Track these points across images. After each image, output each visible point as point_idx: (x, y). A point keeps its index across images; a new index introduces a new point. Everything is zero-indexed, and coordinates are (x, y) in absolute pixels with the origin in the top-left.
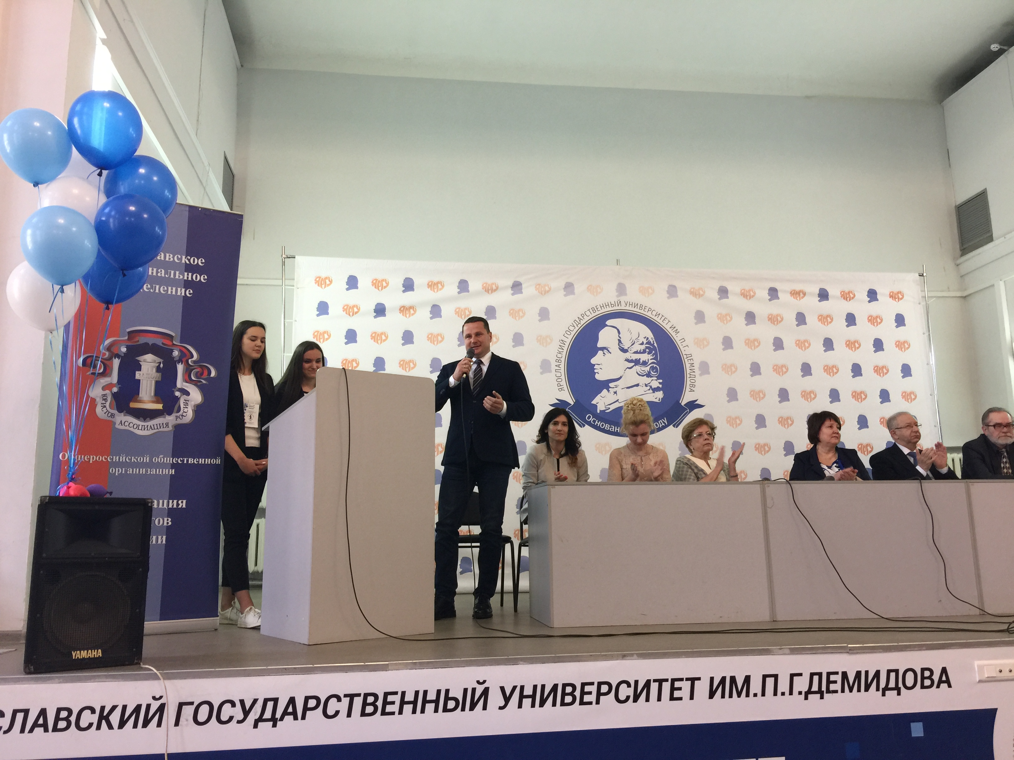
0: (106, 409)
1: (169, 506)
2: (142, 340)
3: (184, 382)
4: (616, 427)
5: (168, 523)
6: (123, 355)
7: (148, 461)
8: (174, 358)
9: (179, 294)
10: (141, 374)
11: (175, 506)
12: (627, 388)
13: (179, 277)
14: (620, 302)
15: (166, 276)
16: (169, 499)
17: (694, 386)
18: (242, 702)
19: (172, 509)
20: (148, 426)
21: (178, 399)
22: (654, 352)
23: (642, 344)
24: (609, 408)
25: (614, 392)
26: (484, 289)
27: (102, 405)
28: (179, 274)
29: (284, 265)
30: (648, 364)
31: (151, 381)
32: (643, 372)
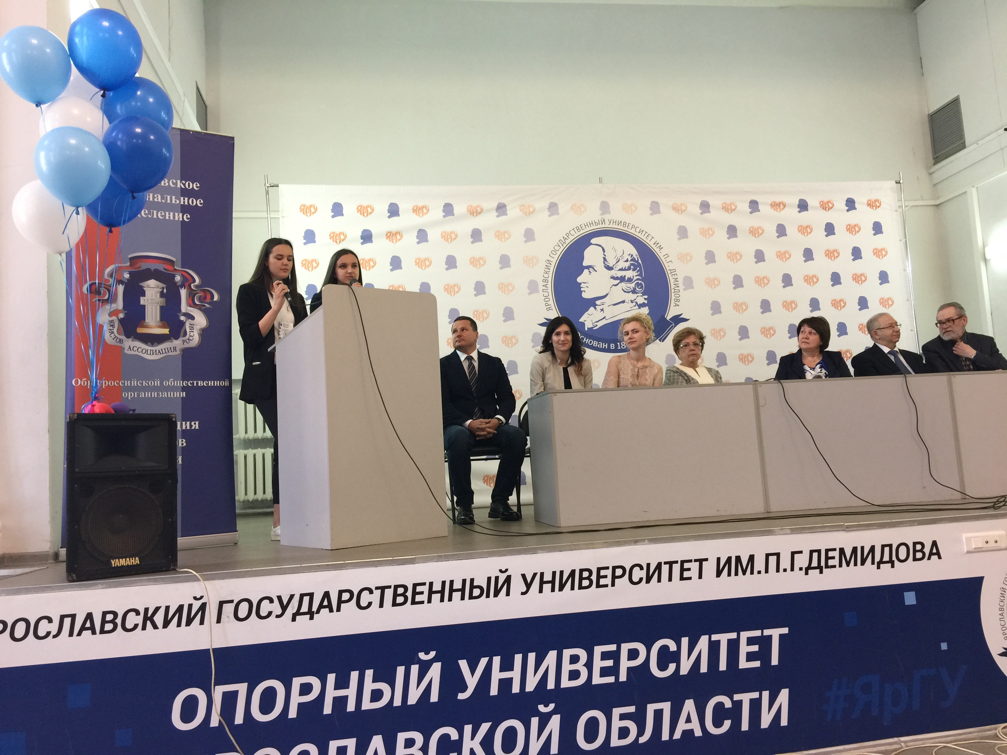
0: (115, 335)
1: (182, 427)
2: (144, 265)
3: (188, 306)
4: (604, 344)
5: (182, 444)
6: (126, 281)
7: (159, 385)
8: (176, 283)
9: (177, 218)
10: (146, 300)
11: (188, 428)
12: (614, 305)
13: (176, 202)
14: (604, 220)
15: (163, 201)
16: (183, 421)
17: (678, 300)
18: (279, 598)
19: (186, 430)
21: (183, 323)
22: (638, 268)
23: (627, 261)
24: (597, 325)
25: (601, 309)
26: (469, 212)
27: (110, 331)
28: (175, 198)
29: (268, 194)
30: (633, 281)
31: (156, 306)
32: (628, 289)
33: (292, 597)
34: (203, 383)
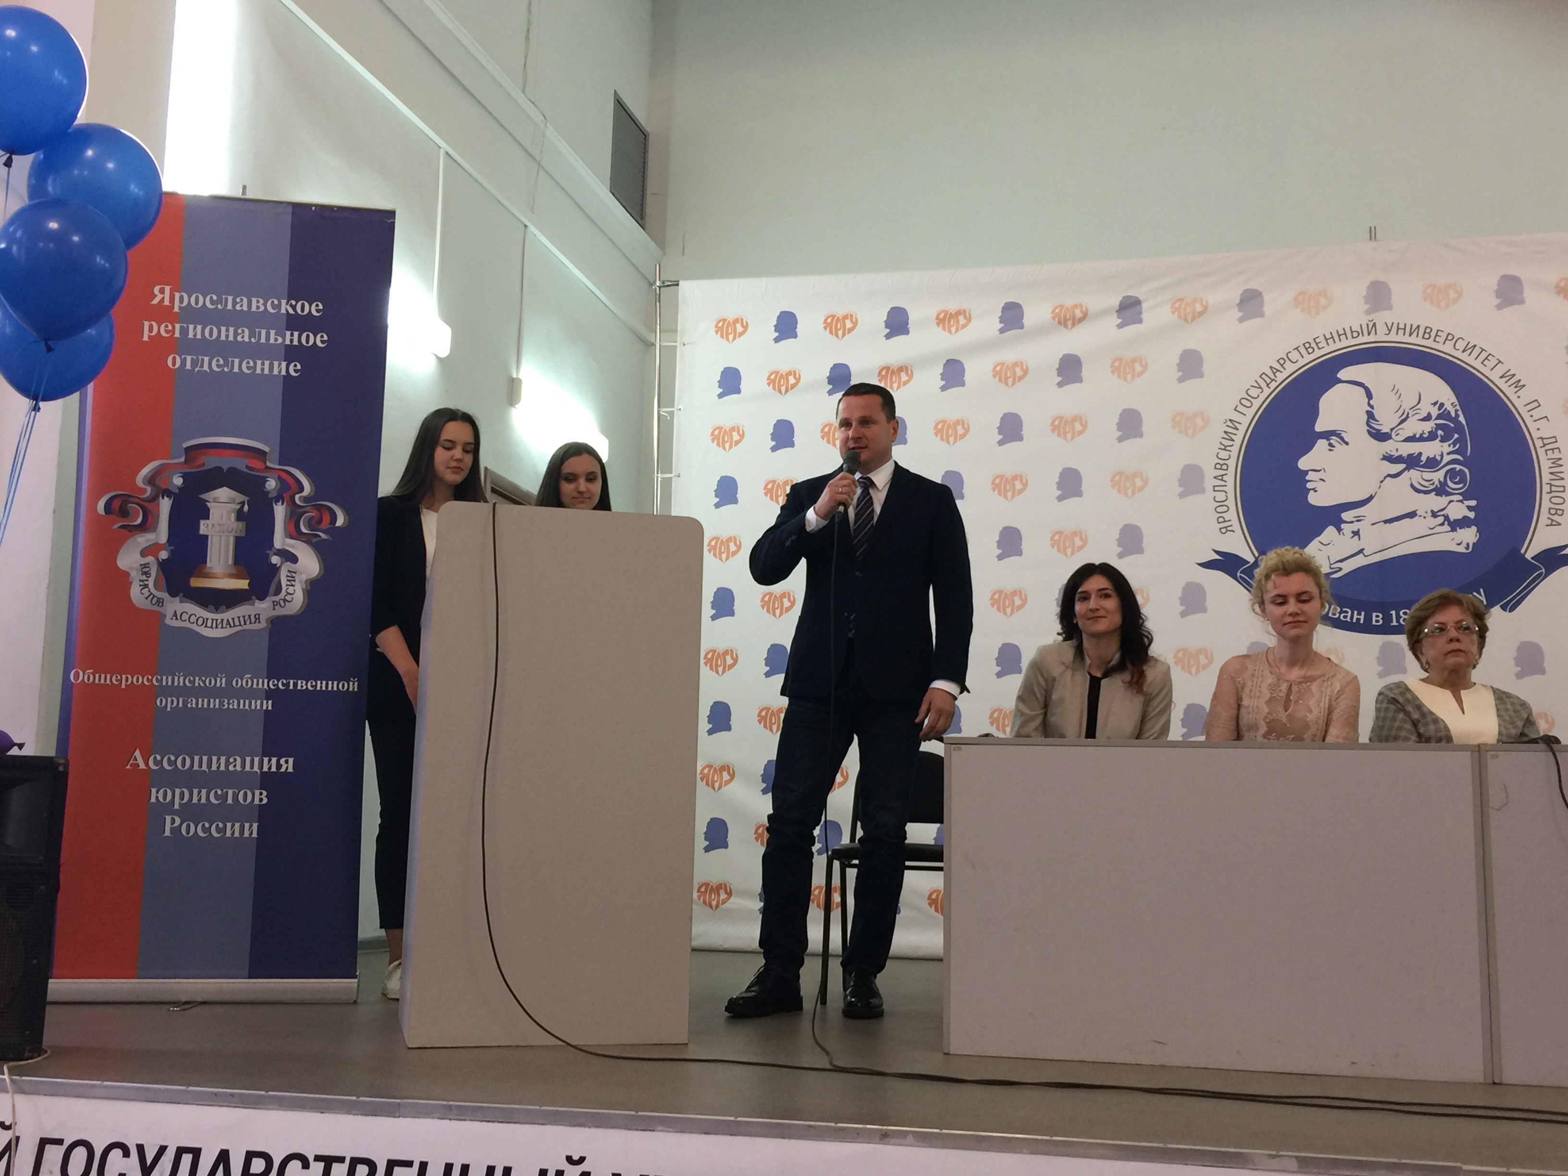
0: (149, 591)
1: (262, 768)
2: (210, 461)
3: (287, 537)
4: (1356, 612)
5: (261, 800)
6: (177, 491)
7: (223, 685)
8: (268, 493)
9: (276, 372)
10: (210, 526)
11: (274, 769)
12: (1386, 522)
13: (276, 340)
14: (1375, 325)
15: (253, 340)
16: (264, 754)
17: (1560, 512)
18: (140, 1148)
19: (269, 774)
20: (222, 620)
21: (275, 569)
22: (1456, 436)
23: (1428, 418)
24: (1340, 569)
25: (1353, 532)
26: (1056, 320)
27: (141, 583)
28: (276, 334)
29: (659, 302)
30: (1442, 465)
31: (228, 537)
32: (1426, 484)
33: (162, 1149)
34: (306, 684)
